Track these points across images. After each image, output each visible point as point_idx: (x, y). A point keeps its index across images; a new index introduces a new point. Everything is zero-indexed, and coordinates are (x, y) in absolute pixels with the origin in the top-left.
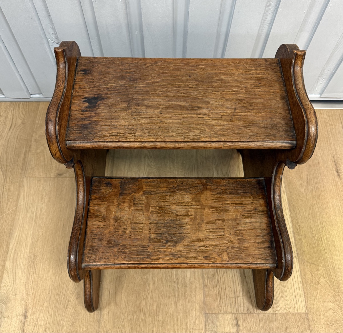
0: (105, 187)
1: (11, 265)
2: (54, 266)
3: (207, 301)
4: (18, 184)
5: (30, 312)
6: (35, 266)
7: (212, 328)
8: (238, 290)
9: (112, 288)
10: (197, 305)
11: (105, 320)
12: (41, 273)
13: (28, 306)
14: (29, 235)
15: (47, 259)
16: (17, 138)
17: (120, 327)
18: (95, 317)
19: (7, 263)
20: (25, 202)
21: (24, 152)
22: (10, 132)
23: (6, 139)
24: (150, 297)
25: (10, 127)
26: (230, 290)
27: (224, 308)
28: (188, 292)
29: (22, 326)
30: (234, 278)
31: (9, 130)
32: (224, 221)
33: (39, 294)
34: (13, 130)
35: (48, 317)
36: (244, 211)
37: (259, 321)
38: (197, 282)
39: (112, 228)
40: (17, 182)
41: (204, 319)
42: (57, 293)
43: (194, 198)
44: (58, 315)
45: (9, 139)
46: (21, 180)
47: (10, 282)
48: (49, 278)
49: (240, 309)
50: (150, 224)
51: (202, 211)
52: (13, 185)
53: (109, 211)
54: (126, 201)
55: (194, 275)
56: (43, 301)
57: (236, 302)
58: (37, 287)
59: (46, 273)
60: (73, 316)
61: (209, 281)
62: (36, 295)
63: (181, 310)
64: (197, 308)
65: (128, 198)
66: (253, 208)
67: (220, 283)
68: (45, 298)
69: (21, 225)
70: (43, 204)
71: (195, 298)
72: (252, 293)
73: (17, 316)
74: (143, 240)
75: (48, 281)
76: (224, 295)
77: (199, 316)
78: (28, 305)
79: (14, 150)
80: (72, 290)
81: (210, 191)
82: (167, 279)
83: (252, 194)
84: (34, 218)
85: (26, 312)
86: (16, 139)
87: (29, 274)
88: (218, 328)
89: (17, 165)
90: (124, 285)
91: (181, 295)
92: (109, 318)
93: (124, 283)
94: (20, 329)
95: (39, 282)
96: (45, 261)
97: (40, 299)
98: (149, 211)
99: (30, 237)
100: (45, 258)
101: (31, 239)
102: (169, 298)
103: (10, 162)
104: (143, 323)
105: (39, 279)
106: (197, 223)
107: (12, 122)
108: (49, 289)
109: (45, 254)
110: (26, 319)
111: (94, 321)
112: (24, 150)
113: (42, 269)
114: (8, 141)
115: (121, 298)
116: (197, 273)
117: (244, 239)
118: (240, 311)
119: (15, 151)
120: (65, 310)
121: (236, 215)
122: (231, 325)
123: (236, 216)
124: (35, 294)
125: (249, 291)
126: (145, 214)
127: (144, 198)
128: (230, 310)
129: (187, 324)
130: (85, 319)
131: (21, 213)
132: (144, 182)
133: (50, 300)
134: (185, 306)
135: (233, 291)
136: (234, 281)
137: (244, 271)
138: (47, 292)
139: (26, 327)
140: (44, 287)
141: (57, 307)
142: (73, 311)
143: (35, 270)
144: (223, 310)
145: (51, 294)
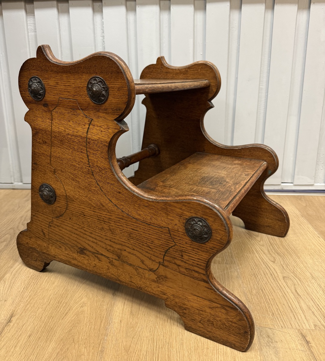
1: (11, 277)
5: (17, 317)
7: (269, 343)
8: (294, 307)
11: (115, 329)
12: (43, 284)
13: (16, 312)
18: (102, 325)
19: (7, 276)
26: (283, 306)
27: (281, 323)
30: (285, 297)
33: (35, 301)
35: (39, 322)
42: (58, 301)
44: (52, 321)
47: (4, 289)
48: (52, 288)
49: (304, 325)
56: (37, 309)
57: (296, 318)
58: (34, 295)
59: (50, 284)
61: (254, 298)
62: (31, 302)
68: (42, 305)
75: (50, 291)
76: (277, 311)
78: (17, 310)
80: (77, 300)
85: (12, 316)
87: (29, 284)
88: (279, 343)
92: (121, 327)
95: (39, 291)
97: (34, 306)
104: (168, 334)
105: (40, 288)
108: (49, 297)
110: (9, 323)
111: (99, 329)
113: (46, 281)
118: (304, 327)
120: (64, 317)
122: (296, 341)
128: (290, 325)
130: (88, 327)
133: (46, 307)
135: (288, 308)
136: (287, 299)
137: (296, 291)
138: (45, 301)
139: (5, 331)
140: (43, 296)
141: (54, 313)
142: (73, 319)
143: (37, 282)
144: (279, 325)
145: (50, 302)
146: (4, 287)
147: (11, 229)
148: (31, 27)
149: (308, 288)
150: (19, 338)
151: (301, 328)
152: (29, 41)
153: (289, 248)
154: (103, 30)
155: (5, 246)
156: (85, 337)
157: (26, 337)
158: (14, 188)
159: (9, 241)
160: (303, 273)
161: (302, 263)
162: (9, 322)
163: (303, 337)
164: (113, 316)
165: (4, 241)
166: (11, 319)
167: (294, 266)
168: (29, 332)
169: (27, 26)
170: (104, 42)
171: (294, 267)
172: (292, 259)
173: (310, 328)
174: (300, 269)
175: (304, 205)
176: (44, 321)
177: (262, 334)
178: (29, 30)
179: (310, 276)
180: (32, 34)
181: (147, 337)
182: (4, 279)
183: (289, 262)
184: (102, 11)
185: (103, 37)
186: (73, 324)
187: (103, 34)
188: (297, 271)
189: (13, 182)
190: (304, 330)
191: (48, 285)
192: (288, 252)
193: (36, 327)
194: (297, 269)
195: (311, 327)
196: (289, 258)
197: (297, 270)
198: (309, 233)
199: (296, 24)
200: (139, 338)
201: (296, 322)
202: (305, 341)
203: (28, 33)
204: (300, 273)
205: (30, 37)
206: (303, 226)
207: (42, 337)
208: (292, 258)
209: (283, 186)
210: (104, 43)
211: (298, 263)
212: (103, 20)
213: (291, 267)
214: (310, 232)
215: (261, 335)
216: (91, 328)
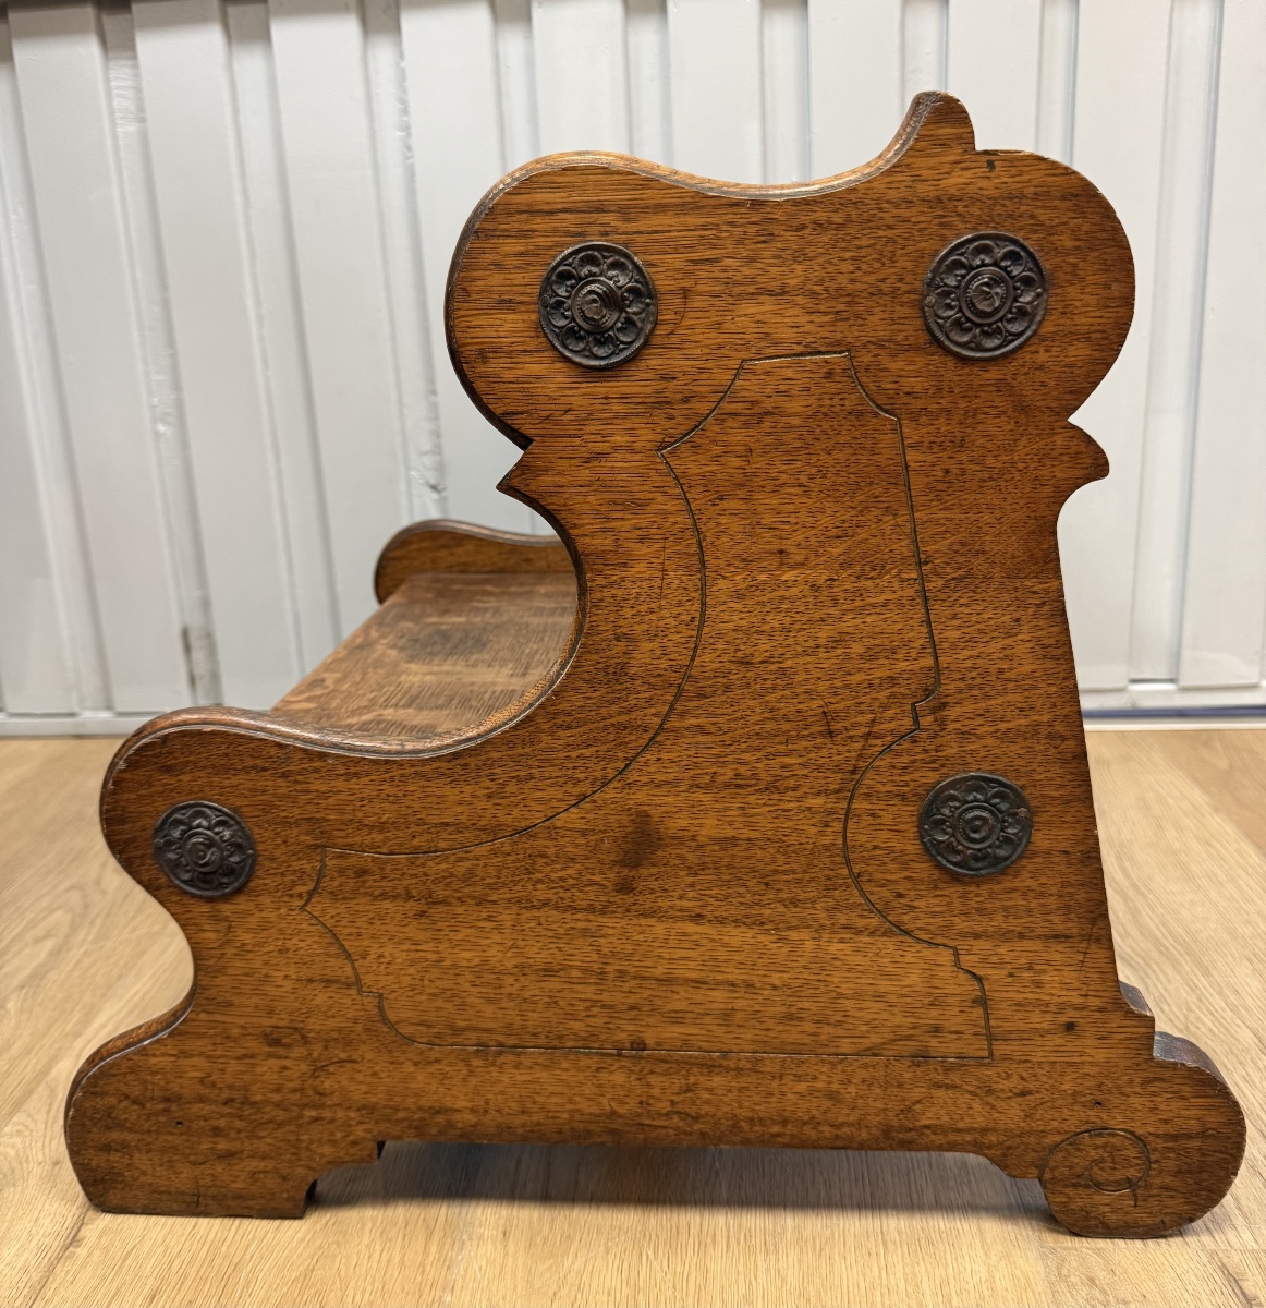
11: (484, 1264)
18: (433, 1251)
29: (35, 1276)
35: (188, 1243)
44: (238, 1238)
47: (51, 1122)
49: (1229, 1234)
60: (318, 1242)
73: (30, 1237)
77: (1006, 1257)
85: (81, 1223)
91: (888, 1177)
92: (507, 1253)
94: (21, 1285)
104: (692, 1279)
110: (71, 1249)
111: (423, 1265)
118: (1233, 1239)
130: (377, 1255)
139: (58, 1280)
146: (49, 1111)
147: (72, 888)
148: (124, 103)
149: (1246, 1091)
151: (1223, 1248)
152: (118, 159)
153: (1166, 933)
154: (403, 101)
155: (51, 954)
156: (367, 1295)
157: (139, 1302)
158: (81, 731)
159: (68, 936)
160: (1222, 1030)
161: (1220, 993)
162: (71, 1243)
163: (1229, 1281)
165: (48, 935)
166: (79, 1230)
167: (1187, 1003)
168: (150, 1282)
169: (109, 97)
170: (409, 149)
171: (1189, 1009)
172: (1178, 977)
173: (1256, 1247)
174: (1212, 1014)
175: (1223, 764)
176: (207, 1236)
177: (1065, 1272)
178: (118, 115)
179: (1252, 1043)
180: (128, 129)
181: (609, 1294)
182: (49, 1078)
183: (1166, 989)
184: (397, 29)
185: (407, 128)
186: (320, 1247)
187: (406, 118)
188: (1199, 1025)
189: (76, 709)
190: (1233, 1252)
192: (1162, 948)
193: (176, 1263)
194: (1202, 1015)
195: (1260, 1241)
196: (1165, 974)
197: (1199, 1019)
198: (1241, 872)
199: (1170, 46)
200: (579, 1296)
202: (1238, 1297)
203: (113, 124)
204: (1211, 1030)
205: (121, 142)
206: (1218, 846)
207: (200, 1300)
208: (1180, 974)
209: (1139, 693)
210: (409, 155)
211: (1205, 993)
212: (403, 65)
213: (1175, 1010)
214: (1250, 871)
215: (1060, 1275)
216: (389, 1262)
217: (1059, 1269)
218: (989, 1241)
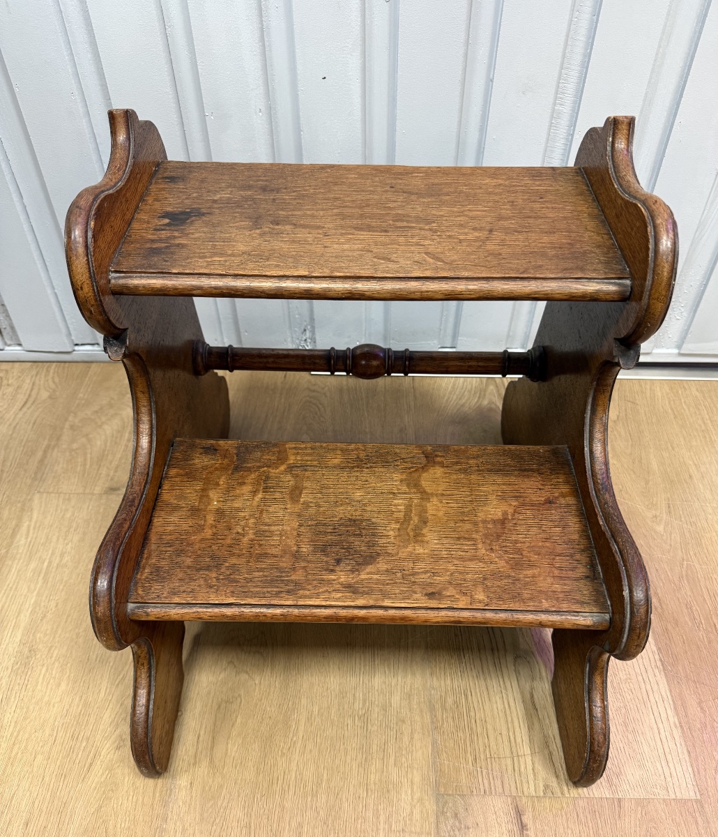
0: (201, 454)
2: (72, 675)
3: (441, 765)
4: (19, 505)
6: (29, 673)
7: (454, 831)
8: (519, 740)
9: (206, 727)
10: (415, 772)
11: (181, 804)
12: (39, 687)
14: (27, 606)
15: (59, 658)
16: (34, 423)
17: (217, 821)
18: (158, 795)
20: (29, 540)
21: (44, 446)
22: (22, 413)
23: (10, 425)
24: (297, 751)
25: (22, 403)
26: (499, 738)
27: (486, 781)
28: (394, 740)
30: (508, 712)
31: (21, 409)
32: (475, 524)
33: (27, 736)
34: (28, 408)
35: (41, 789)
36: (523, 505)
37: (576, 817)
38: (417, 718)
39: (208, 533)
40: (19, 502)
41: (435, 807)
42: (71, 734)
43: (406, 480)
44: (64, 786)
45: (17, 424)
46: (29, 497)
48: (58, 699)
49: (525, 785)
50: (301, 525)
51: (424, 503)
52: (8, 508)
53: (205, 499)
54: (246, 481)
55: (410, 702)
57: (516, 768)
58: (25, 719)
59: (52, 689)
60: (103, 789)
61: (447, 717)
62: (20, 737)
63: (375, 784)
64: (417, 779)
65: (253, 476)
66: (543, 499)
67: (473, 721)
68: (41, 744)
69: (10, 586)
70: (67, 544)
71: (410, 755)
72: (555, 748)
74: (281, 556)
75: (54, 706)
76: (485, 750)
77: (421, 800)
79: (23, 444)
80: (109, 729)
81: (443, 467)
82: (341, 708)
83: (540, 474)
84: (44, 571)
86: (31, 425)
87: (10, 689)
88: (471, 830)
89: (25, 471)
90: (236, 721)
91: (375, 747)
92: (192, 797)
93: (237, 717)
95: (31, 707)
96: (54, 663)
97: (26, 748)
98: (298, 501)
99: (27, 611)
100: (55, 655)
101: (28, 615)
102: (346, 755)
103: (11, 465)
105: (34, 701)
106: (410, 527)
107: (30, 395)
108: (54, 724)
109: (56, 647)
111: (152, 805)
112: (46, 443)
113: (43, 679)
114: (15, 427)
115: (227, 750)
116: (416, 697)
117: (524, 559)
118: (525, 789)
119: (25, 445)
120: (85, 776)
121: (505, 513)
122: (503, 825)
123: (503, 514)
124: (18, 736)
125: (546, 743)
126: (289, 506)
127: (289, 477)
128: (500, 786)
129: (390, 820)
131: (16, 561)
132: (290, 449)
133: (51, 749)
134: (385, 774)
135: (506, 743)
136: (509, 719)
137: (532, 696)
138: (47, 733)
140: (41, 721)
141: (66, 766)
142: (102, 779)
143: (26, 682)
144: (481, 787)
145: (56, 737)
150: (7, 828)
151: (519, 794)
156: (127, 824)
157: (21, 827)
163: (517, 815)
164: (177, 770)
173: (534, 794)
177: (446, 810)
186: (104, 792)
190: (523, 798)
191: (48, 691)
201: (513, 779)
202: (518, 824)
215: (442, 811)
216: (136, 802)
217: (443, 808)
218: (415, 790)
